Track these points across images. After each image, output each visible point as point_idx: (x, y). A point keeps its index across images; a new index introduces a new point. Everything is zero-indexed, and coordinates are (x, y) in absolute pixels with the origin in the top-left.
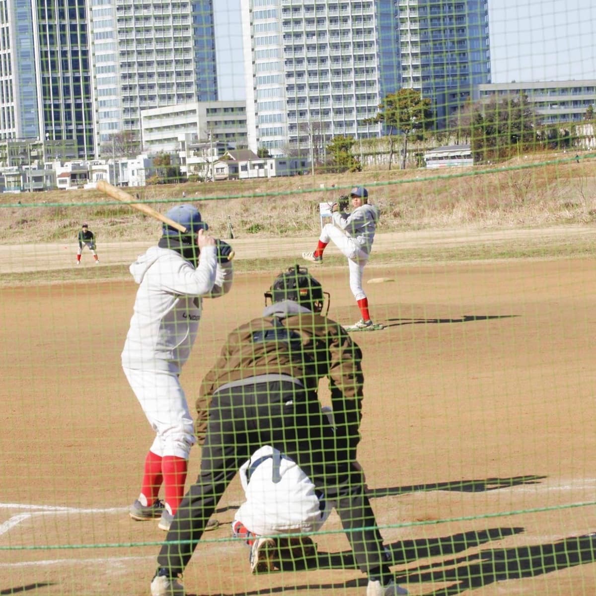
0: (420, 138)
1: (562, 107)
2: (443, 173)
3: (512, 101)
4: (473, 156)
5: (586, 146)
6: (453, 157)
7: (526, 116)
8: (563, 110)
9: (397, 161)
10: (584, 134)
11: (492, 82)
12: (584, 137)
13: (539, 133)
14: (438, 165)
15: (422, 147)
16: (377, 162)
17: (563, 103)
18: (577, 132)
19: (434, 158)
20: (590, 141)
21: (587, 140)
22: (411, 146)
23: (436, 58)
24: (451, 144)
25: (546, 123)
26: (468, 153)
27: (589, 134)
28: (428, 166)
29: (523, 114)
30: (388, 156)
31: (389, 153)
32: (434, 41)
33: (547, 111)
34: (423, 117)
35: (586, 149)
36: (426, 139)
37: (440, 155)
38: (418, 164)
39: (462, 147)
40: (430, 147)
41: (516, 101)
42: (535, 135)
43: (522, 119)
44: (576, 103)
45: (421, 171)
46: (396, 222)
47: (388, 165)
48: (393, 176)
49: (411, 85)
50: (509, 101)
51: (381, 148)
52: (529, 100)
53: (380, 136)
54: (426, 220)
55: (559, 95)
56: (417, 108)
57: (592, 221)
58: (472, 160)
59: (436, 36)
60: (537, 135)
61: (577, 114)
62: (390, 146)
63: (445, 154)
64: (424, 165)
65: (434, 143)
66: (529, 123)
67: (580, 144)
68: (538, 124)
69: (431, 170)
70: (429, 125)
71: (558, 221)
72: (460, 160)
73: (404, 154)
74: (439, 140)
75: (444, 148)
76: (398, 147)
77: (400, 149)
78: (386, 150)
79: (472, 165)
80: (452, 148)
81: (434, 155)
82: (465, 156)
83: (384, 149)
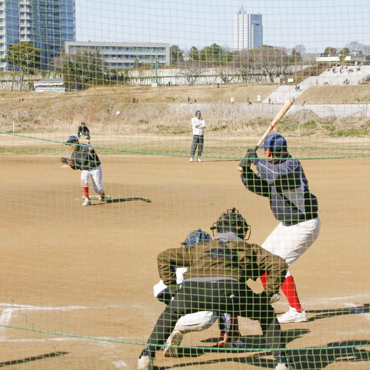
0: (32, 73)
1: (119, 59)
2: (46, 95)
3: (90, 53)
4: (64, 86)
5: (134, 84)
6: (53, 86)
7: (98, 63)
8: (119, 61)
9: (17, 87)
10: (133, 76)
11: (76, 40)
12: (133, 78)
13: (105, 74)
14: (43, 91)
15: (33, 78)
16: (3, 86)
17: (119, 56)
18: (129, 75)
19: (40, 86)
20: (136, 80)
21: (135, 79)
22: (26, 78)
23: (41, 23)
24: (51, 77)
25: (111, 67)
26: (62, 84)
27: (136, 76)
28: (36, 90)
29: (96, 62)
30: (11, 83)
31: (11, 81)
32: (40, 12)
33: (110, 60)
34: (34, 60)
35: (135, 86)
36: (36, 74)
37: (44, 84)
38: (30, 89)
39: (58, 79)
40: (38, 79)
41: (92, 53)
42: (103, 75)
43: (96, 65)
44: (127, 56)
45: (32, 94)
46: (36, 127)
47: (11, 88)
48: (14, 96)
49: (26, 39)
50: (88, 53)
51: (6, 78)
52: (100, 53)
53: (5, 71)
55: (117, 51)
56: (30, 54)
57: (160, 132)
58: (64, 88)
59: (42, 10)
60: (105, 75)
61: (128, 63)
62: (12, 77)
63: (47, 84)
64: (34, 89)
65: (40, 77)
66: (100, 68)
67: (131, 82)
68: (105, 68)
69: (38, 93)
70: (37, 66)
71: (139, 131)
72: (57, 88)
73: (21, 83)
74: (44, 75)
75: (46, 80)
76: (17, 78)
77: (19, 79)
78: (10, 79)
79: (64, 91)
80: (51, 80)
81: (40, 84)
82: (60, 86)
83: (8, 78)
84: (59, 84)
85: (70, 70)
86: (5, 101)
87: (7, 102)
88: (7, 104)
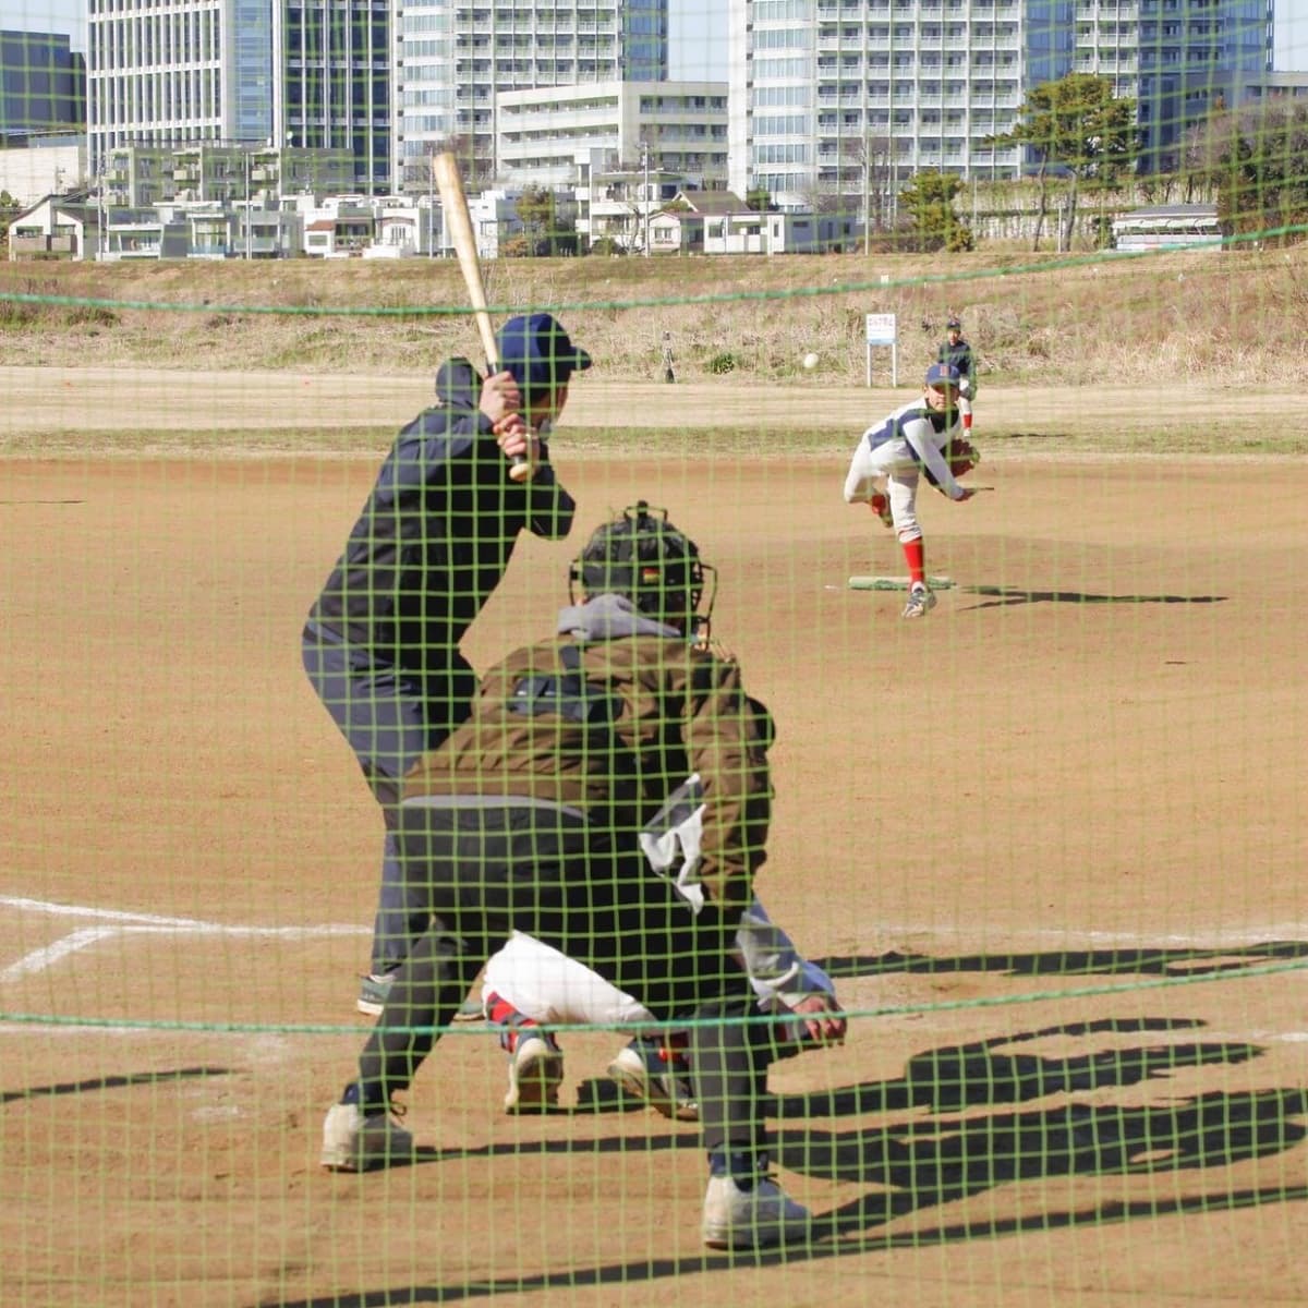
2: (1155, 263)
4: (1219, 230)
6: (1178, 231)
9: (1052, 233)
11: (1275, 68)
14: (1144, 246)
15: (1111, 205)
16: (1009, 232)
19: (1136, 231)
22: (1085, 202)
24: (1176, 199)
26: (1213, 222)
28: (1120, 247)
30: (1034, 221)
31: (1032, 213)
36: (1122, 188)
37: (1148, 224)
38: (1098, 242)
39: (1200, 207)
40: (1128, 204)
45: (1105, 257)
46: (1032, 365)
47: (1034, 240)
48: (1043, 265)
49: (1095, 66)
51: (1018, 203)
53: (1018, 176)
54: (1098, 363)
58: (1219, 238)
62: (1039, 199)
63: (1160, 223)
64: (1112, 244)
65: (1138, 199)
72: (1192, 238)
73: (1069, 219)
74: (1148, 191)
75: (1160, 210)
76: (1057, 203)
77: (1061, 206)
78: (1031, 208)
79: (1219, 248)
80: (1176, 208)
81: (1135, 223)
82: (1205, 230)
83: (1026, 205)
84: (1200, 224)
85: (1241, 173)
86: (1010, 282)
87: (1014, 286)
88: (1014, 293)
